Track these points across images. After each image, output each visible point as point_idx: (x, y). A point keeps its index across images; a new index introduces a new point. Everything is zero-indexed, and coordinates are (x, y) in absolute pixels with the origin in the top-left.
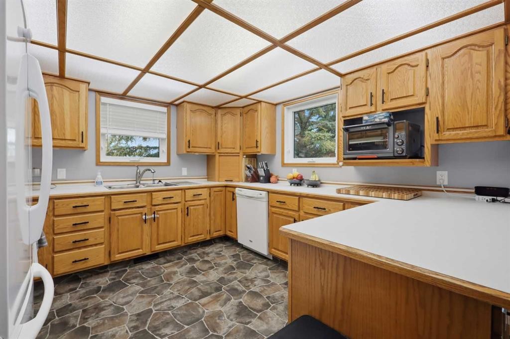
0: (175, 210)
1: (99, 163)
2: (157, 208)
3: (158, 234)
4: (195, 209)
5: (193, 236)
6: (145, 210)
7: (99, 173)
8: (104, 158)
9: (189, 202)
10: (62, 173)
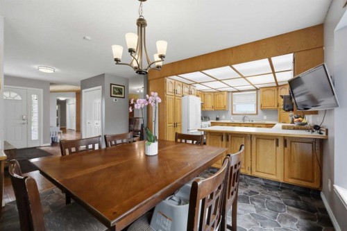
1: (232, 114)
8: (234, 112)
10: (224, 117)
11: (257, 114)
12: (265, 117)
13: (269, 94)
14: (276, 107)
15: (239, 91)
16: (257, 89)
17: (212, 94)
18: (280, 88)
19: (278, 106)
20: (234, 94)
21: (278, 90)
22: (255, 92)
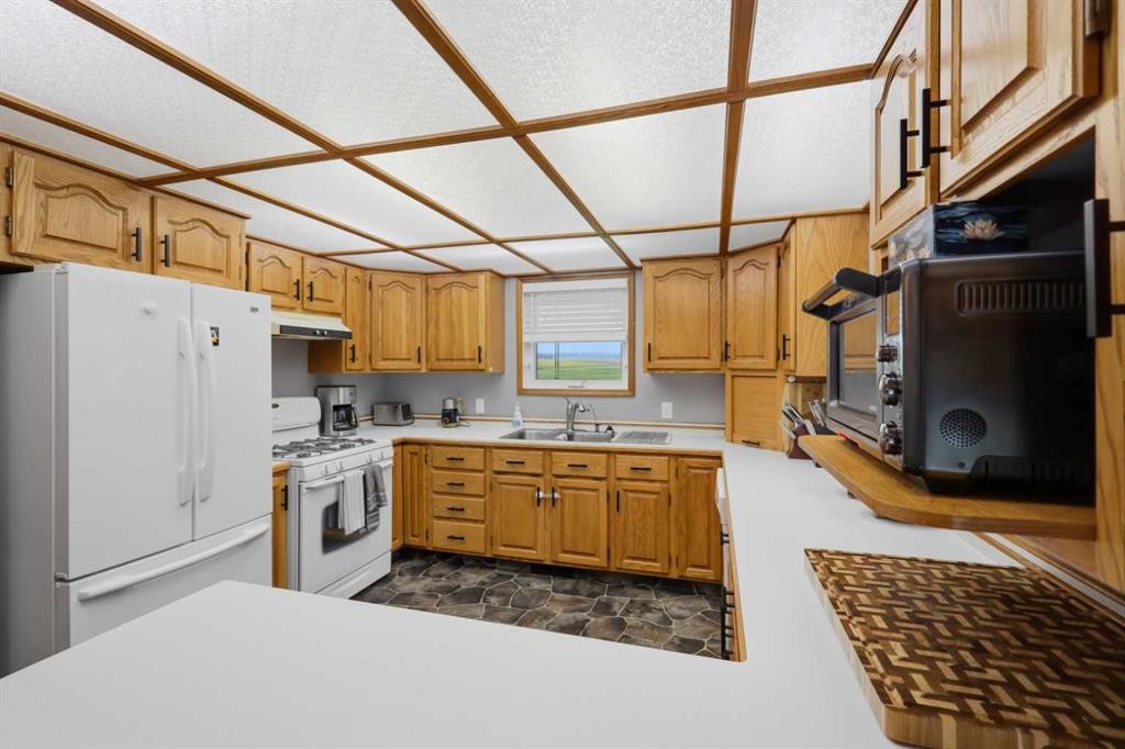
0: (594, 494)
1: (521, 392)
2: (561, 482)
3: (562, 532)
4: (639, 500)
5: (634, 558)
6: (539, 482)
7: (517, 408)
8: (529, 382)
9: (625, 483)
10: (480, 406)
11: (632, 390)
12: (667, 409)
13: (687, 294)
14: (715, 361)
15: (551, 276)
16: (631, 269)
17: (418, 283)
18: (733, 264)
19: (725, 357)
20: (528, 287)
21: (723, 273)
22: (623, 282)
